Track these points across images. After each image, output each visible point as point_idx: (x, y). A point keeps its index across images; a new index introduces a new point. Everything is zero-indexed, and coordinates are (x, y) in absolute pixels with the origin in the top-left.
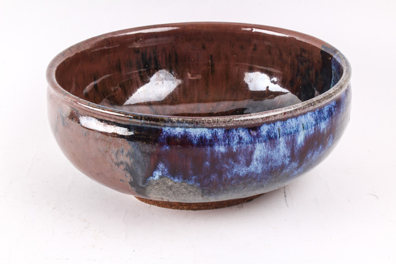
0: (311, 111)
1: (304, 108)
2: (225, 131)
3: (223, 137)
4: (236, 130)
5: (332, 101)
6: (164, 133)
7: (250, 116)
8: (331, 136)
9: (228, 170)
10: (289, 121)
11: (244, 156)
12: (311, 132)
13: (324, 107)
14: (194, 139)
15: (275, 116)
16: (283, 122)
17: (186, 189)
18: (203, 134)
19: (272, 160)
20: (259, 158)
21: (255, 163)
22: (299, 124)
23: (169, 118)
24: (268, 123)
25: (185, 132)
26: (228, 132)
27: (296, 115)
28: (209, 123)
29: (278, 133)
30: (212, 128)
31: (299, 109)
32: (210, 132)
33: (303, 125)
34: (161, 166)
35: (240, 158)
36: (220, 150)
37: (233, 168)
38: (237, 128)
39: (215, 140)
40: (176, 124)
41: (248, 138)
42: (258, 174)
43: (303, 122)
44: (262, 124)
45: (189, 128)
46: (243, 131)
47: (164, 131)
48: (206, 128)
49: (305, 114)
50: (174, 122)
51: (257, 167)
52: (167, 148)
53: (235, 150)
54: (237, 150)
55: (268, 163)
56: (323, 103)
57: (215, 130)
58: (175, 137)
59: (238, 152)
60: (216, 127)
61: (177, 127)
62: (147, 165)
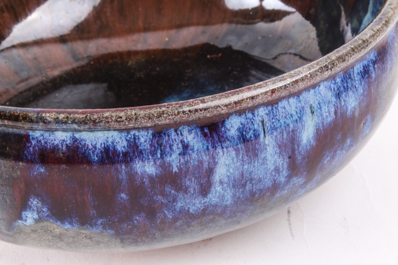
0: (326, 80)
1: (312, 76)
2: (154, 135)
3: (151, 145)
4: (176, 131)
5: (368, 53)
6: (34, 142)
7: (203, 102)
8: (369, 117)
9: (166, 206)
10: (284, 103)
11: (196, 178)
12: (329, 119)
13: (353, 68)
14: (93, 152)
15: (253, 98)
16: (270, 108)
17: (90, 238)
18: (110, 143)
19: (251, 180)
20: (226, 180)
21: (219, 188)
22: (303, 108)
23: (38, 113)
24: (240, 113)
25: (75, 140)
26: (160, 136)
27: (296, 90)
28: (119, 122)
29: (261, 129)
30: (128, 130)
31: (302, 79)
32: (124, 139)
33: (311, 107)
34: (35, 202)
35: (188, 183)
36: (145, 172)
37: (175, 200)
38: (176, 126)
39: (134, 152)
40: (54, 126)
41: (201, 144)
42: (226, 206)
43: (311, 102)
44: (228, 115)
45: (80, 131)
46: (190, 132)
47: (33, 139)
48: (114, 130)
49: (314, 86)
50: (50, 122)
51: (223, 196)
52: (42, 170)
53: (175, 169)
54: (180, 169)
55: (244, 186)
56: (352, 60)
57: (132, 133)
58: (55, 149)
59: (184, 172)
60: (134, 128)
61: (57, 130)
62: (8, 200)
